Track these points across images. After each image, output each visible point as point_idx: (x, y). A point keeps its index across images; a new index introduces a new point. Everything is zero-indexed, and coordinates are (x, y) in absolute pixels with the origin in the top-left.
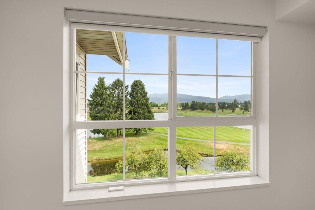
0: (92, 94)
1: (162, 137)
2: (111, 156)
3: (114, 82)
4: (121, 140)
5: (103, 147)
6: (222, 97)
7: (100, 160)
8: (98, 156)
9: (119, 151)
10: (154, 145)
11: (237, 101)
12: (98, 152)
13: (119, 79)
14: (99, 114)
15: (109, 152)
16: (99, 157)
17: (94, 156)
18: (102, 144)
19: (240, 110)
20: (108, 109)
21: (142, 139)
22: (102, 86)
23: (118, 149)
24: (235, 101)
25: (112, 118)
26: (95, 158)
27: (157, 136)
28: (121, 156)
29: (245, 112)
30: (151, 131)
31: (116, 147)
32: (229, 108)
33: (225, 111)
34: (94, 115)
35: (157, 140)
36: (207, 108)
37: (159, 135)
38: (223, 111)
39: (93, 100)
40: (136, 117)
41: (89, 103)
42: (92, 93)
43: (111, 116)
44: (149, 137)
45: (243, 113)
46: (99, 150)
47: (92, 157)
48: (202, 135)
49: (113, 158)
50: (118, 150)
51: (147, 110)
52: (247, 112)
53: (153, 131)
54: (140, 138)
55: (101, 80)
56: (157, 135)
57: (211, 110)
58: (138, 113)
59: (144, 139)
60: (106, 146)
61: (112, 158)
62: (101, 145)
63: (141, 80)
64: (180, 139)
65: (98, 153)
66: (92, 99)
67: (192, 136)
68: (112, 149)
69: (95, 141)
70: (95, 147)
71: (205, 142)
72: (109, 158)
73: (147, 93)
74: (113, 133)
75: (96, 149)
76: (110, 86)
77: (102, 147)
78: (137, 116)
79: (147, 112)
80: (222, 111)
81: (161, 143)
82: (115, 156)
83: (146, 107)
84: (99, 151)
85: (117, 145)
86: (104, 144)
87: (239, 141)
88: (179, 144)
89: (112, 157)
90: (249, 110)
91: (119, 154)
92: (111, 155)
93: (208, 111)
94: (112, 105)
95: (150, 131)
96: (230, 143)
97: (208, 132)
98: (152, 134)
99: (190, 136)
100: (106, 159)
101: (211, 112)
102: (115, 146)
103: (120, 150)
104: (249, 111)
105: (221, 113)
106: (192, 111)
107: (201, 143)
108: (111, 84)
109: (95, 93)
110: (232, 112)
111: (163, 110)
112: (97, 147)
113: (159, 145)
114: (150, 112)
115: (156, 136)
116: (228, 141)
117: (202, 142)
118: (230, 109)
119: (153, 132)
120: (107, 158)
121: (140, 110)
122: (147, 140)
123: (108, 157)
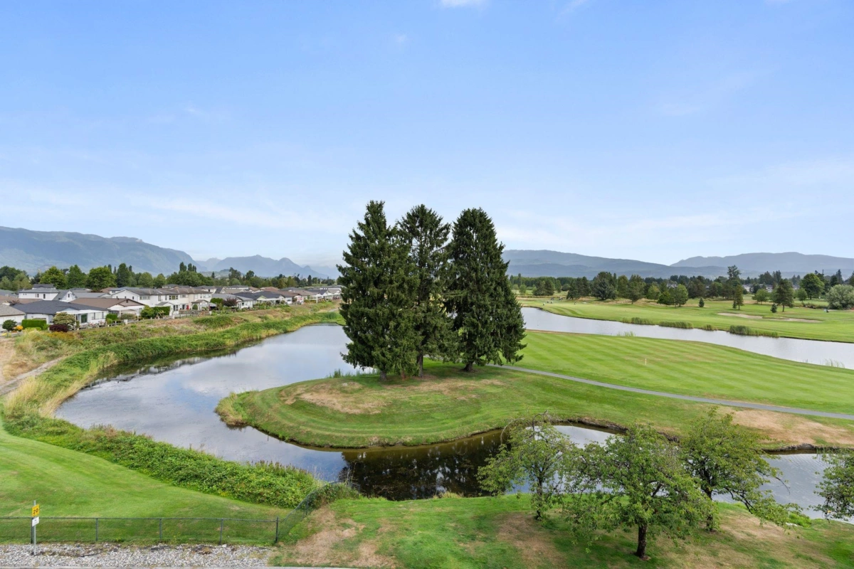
0: (349, 252)
1: (549, 381)
2: (418, 434)
3: (409, 215)
4: (432, 387)
5: (390, 406)
6: (682, 262)
7: (388, 445)
8: (381, 432)
9: (438, 420)
10: (535, 405)
11: (738, 273)
12: (378, 422)
13: (423, 206)
14: (371, 310)
15: (408, 421)
16: (384, 435)
17: (371, 432)
18: (384, 398)
19: (755, 301)
20: (398, 295)
21: (492, 385)
22: (379, 228)
23: (433, 415)
24: (733, 272)
25: (407, 320)
26: (374, 439)
27: (533, 377)
28: (447, 437)
29: (779, 309)
30: (512, 360)
31: (424, 406)
32: (717, 296)
33: (708, 304)
34: (358, 312)
35: (539, 390)
36: (647, 293)
37: (538, 375)
38: (702, 304)
39: (353, 269)
40: (475, 320)
41: (342, 276)
42: (349, 247)
43: (405, 315)
44: (513, 380)
45: (774, 310)
46: (379, 414)
47: (364, 435)
48: (673, 379)
49: (427, 442)
50: (434, 418)
51: (503, 299)
52: (787, 309)
53: (520, 362)
54: (484, 381)
55: (375, 211)
56: (532, 374)
57: (661, 301)
58: (479, 306)
59: (498, 387)
60: (394, 403)
61: (423, 441)
62: (381, 399)
63: (485, 210)
64: (608, 388)
65: (380, 425)
66: (349, 266)
67: (644, 383)
68: (415, 414)
69: (357, 386)
70: (366, 406)
71: (697, 402)
72: (414, 442)
73: (501, 248)
74: (410, 365)
75: (369, 412)
76: (399, 227)
77: (385, 406)
79: (503, 306)
80: (697, 305)
81: (554, 400)
82: (430, 434)
83: (501, 290)
84: (381, 418)
85: (426, 402)
86: (388, 396)
87: (813, 403)
88: (614, 404)
89: (421, 436)
90: (791, 300)
91: (442, 429)
92: (418, 432)
93: (653, 303)
94: (408, 282)
95: (510, 361)
96: (783, 408)
97: (687, 369)
98: (514, 371)
99: (637, 381)
100: (405, 444)
101: (663, 305)
102: (423, 403)
103: (439, 418)
104: (791, 306)
105: (695, 309)
106: (602, 303)
107: (687, 405)
108: (401, 221)
109: (360, 248)
110: (734, 306)
112: (370, 405)
113: (550, 405)
114: (511, 304)
115: (530, 376)
116: (774, 402)
117: (687, 402)
118: (720, 297)
119: (520, 366)
120: (408, 439)
121: (484, 299)
122: (508, 388)
123: (411, 439)
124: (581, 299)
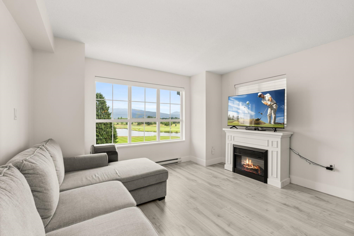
38: (176, 125)
51: (109, 125)
73: (108, 108)
78: (98, 132)
106: (148, 126)
111: (118, 125)
121: (101, 126)
124: (142, 125)
